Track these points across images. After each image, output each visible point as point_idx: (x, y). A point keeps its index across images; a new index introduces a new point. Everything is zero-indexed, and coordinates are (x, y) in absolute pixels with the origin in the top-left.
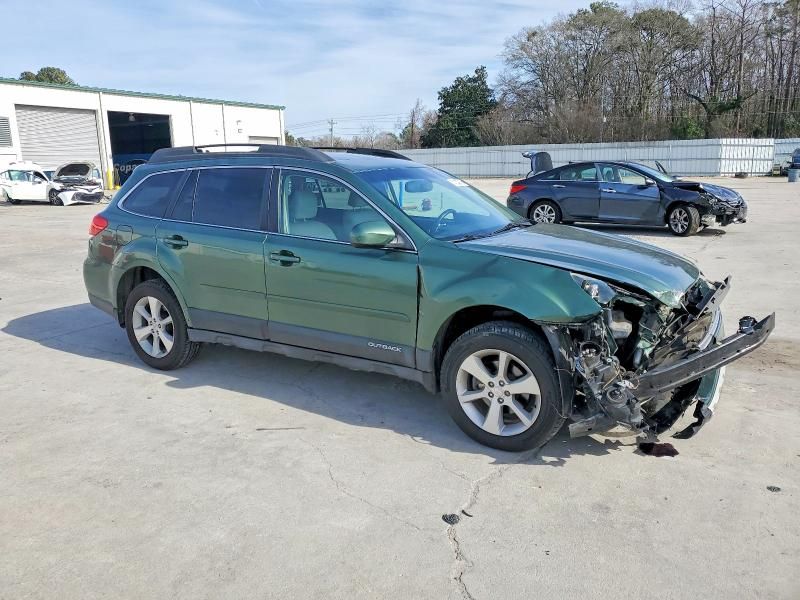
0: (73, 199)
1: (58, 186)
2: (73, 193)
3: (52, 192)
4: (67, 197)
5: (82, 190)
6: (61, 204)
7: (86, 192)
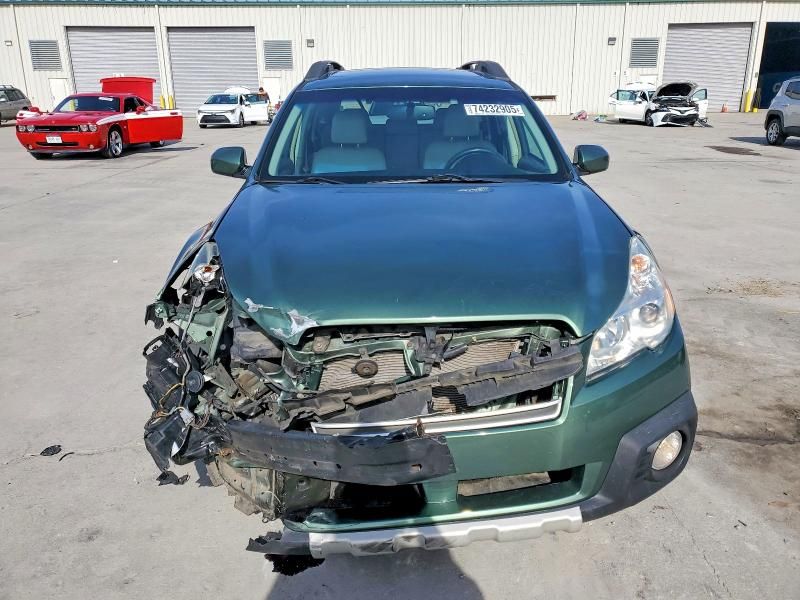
0: (663, 120)
1: (653, 106)
2: (664, 114)
3: (649, 112)
4: (658, 118)
5: (674, 111)
6: (652, 125)
7: (679, 114)
